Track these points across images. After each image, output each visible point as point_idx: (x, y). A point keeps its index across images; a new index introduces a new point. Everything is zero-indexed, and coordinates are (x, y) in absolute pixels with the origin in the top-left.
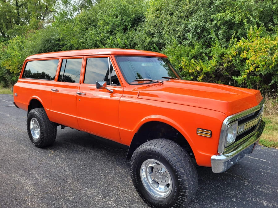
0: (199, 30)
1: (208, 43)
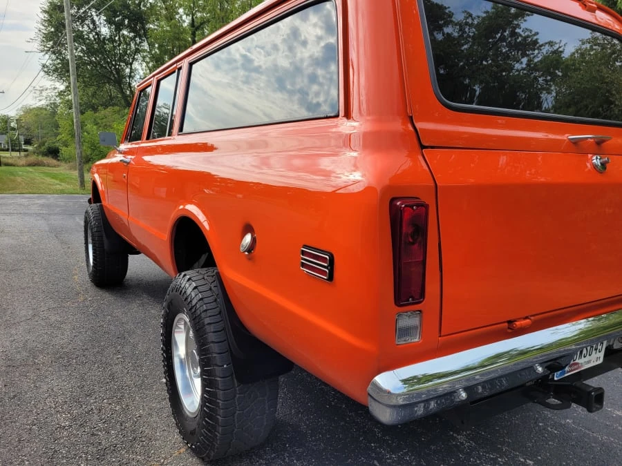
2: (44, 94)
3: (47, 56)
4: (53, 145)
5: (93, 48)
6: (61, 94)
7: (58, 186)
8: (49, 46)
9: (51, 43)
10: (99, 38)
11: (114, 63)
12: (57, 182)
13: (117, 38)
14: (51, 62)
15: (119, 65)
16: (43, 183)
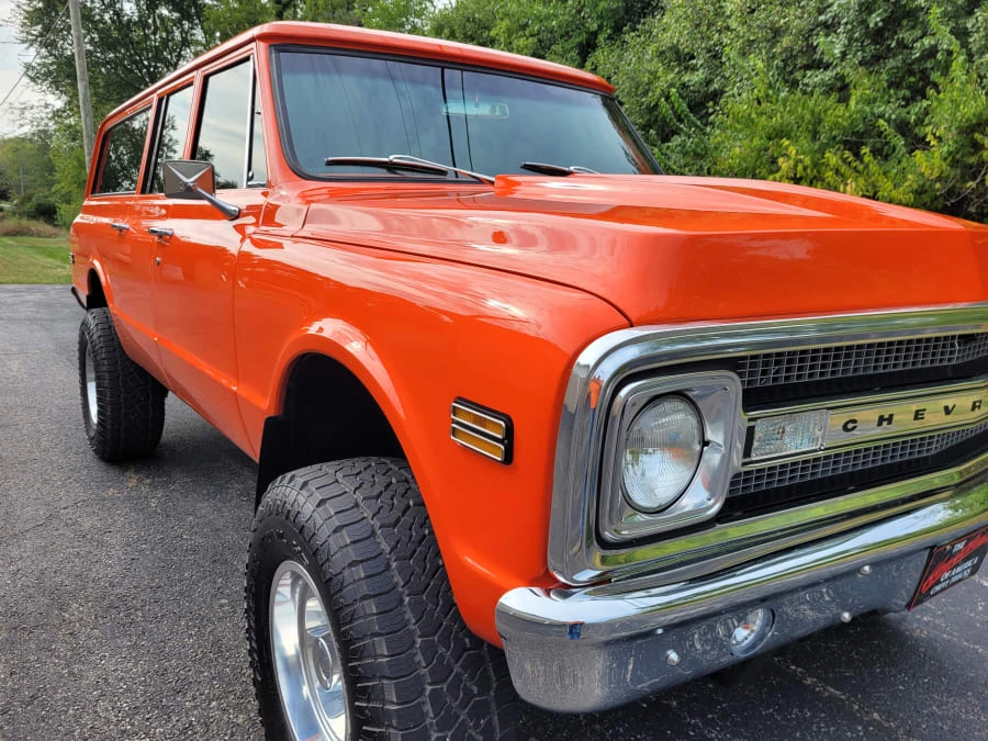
0: (878, 15)
1: (921, 79)
2: (28, 114)
3: (32, 51)
4: (43, 201)
5: (110, 36)
6: (57, 114)
7: (59, 270)
8: (35, 33)
9: (39, 27)
10: (120, 22)
11: (146, 63)
12: (58, 263)
13: (150, 21)
14: (38, 61)
15: (155, 67)
16: (34, 265)
